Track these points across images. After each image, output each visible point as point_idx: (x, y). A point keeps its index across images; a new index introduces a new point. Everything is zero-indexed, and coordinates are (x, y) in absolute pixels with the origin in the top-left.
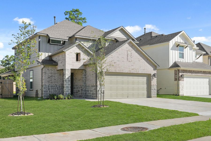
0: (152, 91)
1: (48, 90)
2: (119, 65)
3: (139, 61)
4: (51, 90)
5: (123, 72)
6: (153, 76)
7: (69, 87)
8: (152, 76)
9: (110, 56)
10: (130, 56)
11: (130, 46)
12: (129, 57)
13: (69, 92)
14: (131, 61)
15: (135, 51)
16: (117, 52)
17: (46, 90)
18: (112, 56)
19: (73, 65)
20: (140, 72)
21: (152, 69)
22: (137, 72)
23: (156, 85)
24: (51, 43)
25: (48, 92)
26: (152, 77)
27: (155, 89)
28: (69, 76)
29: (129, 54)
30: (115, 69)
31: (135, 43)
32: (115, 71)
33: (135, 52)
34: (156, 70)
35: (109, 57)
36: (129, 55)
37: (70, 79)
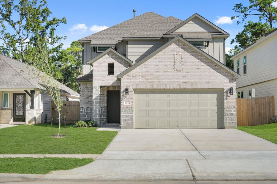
0: (225, 117)
1: (87, 114)
2: (158, 77)
3: (197, 68)
4: (90, 114)
5: (166, 88)
6: (229, 92)
7: (98, 111)
8: (227, 92)
9: (143, 65)
10: (179, 62)
11: (179, 46)
12: (177, 63)
13: (97, 118)
14: (182, 70)
15: (190, 53)
16: (155, 59)
17: (84, 114)
18: (146, 64)
19: (103, 81)
20: (200, 86)
21: (227, 80)
22: (194, 87)
23: (236, 107)
24: (98, 51)
25: (86, 117)
26: (225, 94)
27: (232, 114)
28: (98, 95)
29: (177, 59)
30: (151, 84)
31: (188, 41)
32: (152, 87)
33: (189, 55)
34: (235, 82)
35: (141, 67)
36: (177, 62)
37: (98, 100)
